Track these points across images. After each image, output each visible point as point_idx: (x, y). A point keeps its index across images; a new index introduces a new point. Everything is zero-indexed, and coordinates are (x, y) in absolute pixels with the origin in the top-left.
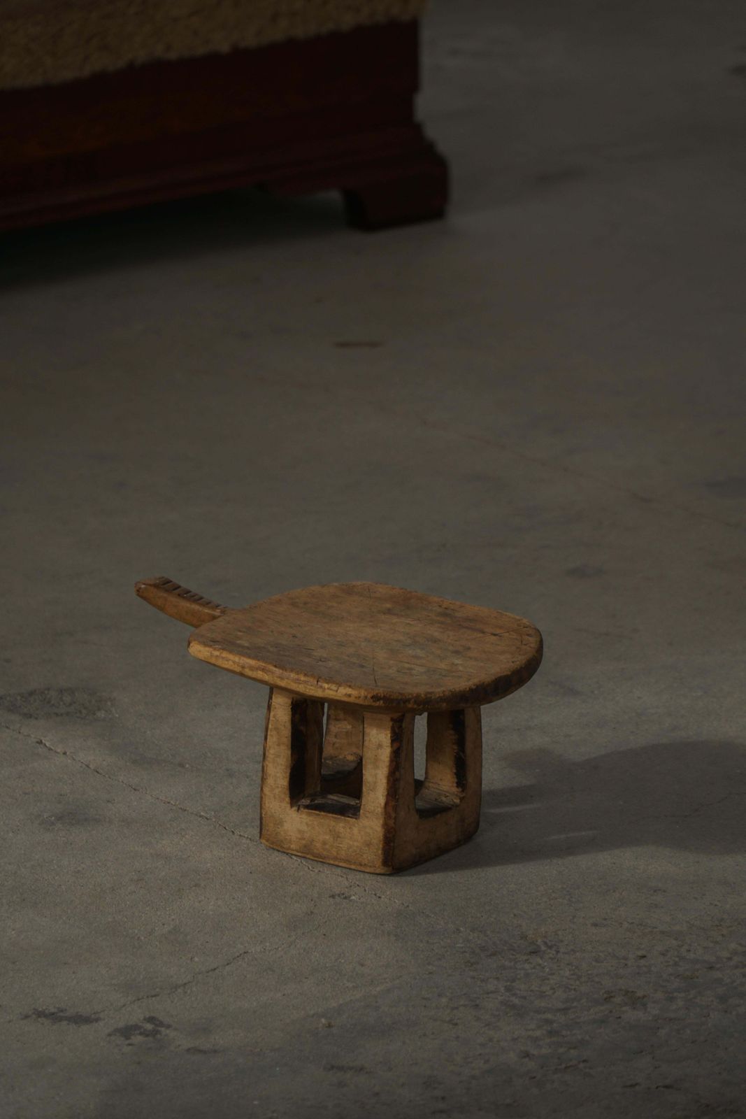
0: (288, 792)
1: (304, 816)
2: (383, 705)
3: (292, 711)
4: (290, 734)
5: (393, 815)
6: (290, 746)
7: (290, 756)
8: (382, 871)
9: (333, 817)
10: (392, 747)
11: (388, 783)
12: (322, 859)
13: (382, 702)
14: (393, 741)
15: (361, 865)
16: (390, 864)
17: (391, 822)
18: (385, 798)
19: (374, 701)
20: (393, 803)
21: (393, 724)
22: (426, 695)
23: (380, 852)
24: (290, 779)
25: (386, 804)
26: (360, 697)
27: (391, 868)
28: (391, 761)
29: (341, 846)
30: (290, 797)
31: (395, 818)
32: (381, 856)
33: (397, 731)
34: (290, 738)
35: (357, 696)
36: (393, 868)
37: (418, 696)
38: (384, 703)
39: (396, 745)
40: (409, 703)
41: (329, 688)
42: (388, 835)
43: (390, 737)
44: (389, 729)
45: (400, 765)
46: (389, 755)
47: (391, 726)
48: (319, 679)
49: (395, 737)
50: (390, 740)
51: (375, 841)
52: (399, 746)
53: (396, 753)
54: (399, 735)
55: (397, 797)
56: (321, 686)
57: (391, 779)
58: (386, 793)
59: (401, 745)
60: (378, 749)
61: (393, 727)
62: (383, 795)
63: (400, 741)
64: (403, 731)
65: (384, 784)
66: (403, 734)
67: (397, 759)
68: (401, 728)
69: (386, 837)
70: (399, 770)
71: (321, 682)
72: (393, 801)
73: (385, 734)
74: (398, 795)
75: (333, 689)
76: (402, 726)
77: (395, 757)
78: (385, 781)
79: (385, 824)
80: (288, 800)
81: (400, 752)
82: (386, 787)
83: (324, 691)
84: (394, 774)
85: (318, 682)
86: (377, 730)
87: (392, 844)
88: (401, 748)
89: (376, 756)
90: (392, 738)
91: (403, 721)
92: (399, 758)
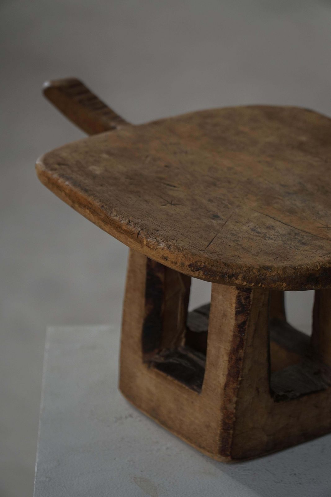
2: (204, 277)
4: (145, 280)
5: (235, 399)
6: (144, 294)
8: (220, 461)
9: (178, 385)
10: (236, 320)
11: (229, 361)
13: (201, 273)
14: (237, 313)
15: (200, 447)
16: (228, 453)
17: (231, 407)
18: (225, 378)
19: (193, 271)
20: (235, 385)
21: (239, 293)
22: (259, 270)
23: (217, 438)
24: (143, 331)
25: (226, 385)
26: (176, 263)
27: (229, 457)
28: (235, 336)
30: (142, 351)
31: (237, 403)
32: (219, 443)
33: (243, 301)
34: (145, 285)
35: (173, 260)
36: (232, 458)
37: (249, 269)
39: (241, 318)
41: (148, 245)
42: (227, 421)
43: (234, 308)
44: (235, 298)
45: (244, 343)
46: (232, 328)
47: (237, 295)
48: (141, 231)
49: (240, 309)
50: (234, 311)
51: (213, 425)
52: (245, 320)
53: (241, 328)
54: (246, 306)
55: (240, 379)
56: (140, 241)
57: (234, 357)
58: (226, 373)
59: (247, 319)
60: (223, 319)
61: (238, 297)
62: (223, 375)
63: (247, 314)
64: (251, 303)
65: (225, 362)
66: (250, 306)
67: (242, 334)
68: (248, 299)
69: (224, 423)
70: (244, 348)
71: (142, 235)
72: (234, 383)
73: (230, 303)
74: (242, 377)
75: (152, 247)
76: (249, 297)
77: (239, 332)
78: (226, 358)
79: (224, 408)
80: (140, 353)
81: (246, 326)
82: (227, 365)
83: (142, 247)
84: (238, 352)
85: (138, 234)
86: (223, 296)
87: (231, 432)
88: (247, 323)
89: (220, 326)
90: (237, 310)
91: (251, 291)
92: (245, 334)
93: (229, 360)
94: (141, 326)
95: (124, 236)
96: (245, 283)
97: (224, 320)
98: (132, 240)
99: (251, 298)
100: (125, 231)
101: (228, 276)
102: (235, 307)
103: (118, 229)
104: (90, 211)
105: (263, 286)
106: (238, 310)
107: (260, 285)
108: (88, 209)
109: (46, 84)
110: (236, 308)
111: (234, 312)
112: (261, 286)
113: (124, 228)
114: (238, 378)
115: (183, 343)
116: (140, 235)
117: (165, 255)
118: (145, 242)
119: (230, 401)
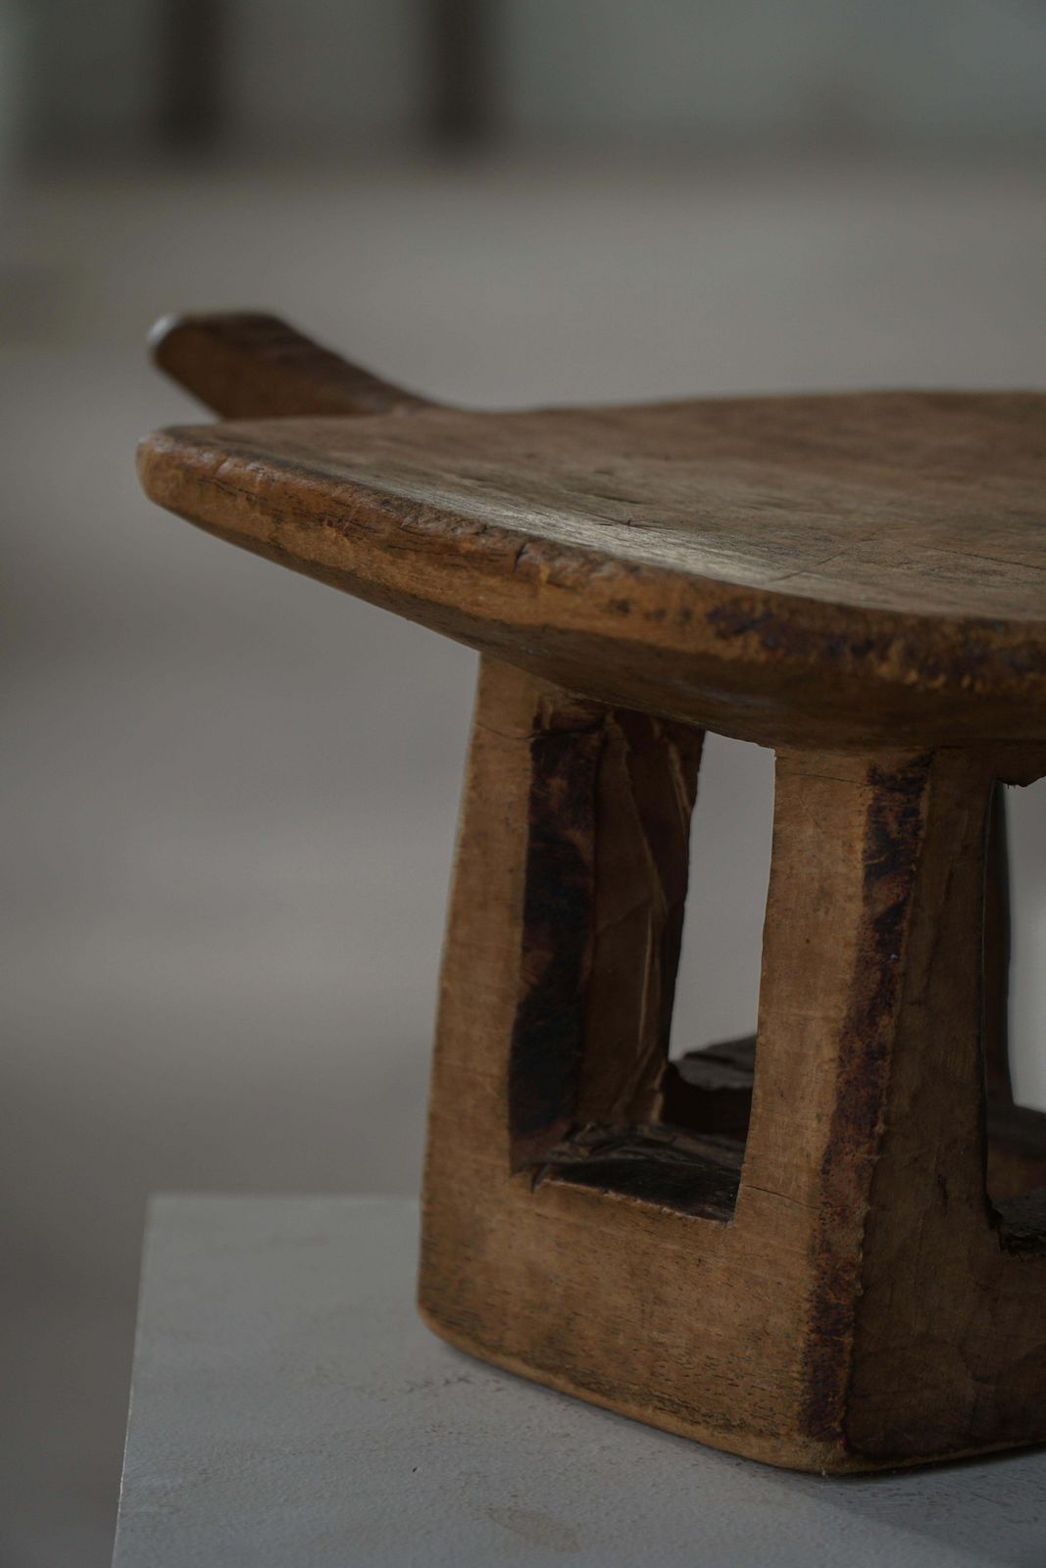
0: (503, 1108)
1: (550, 1210)
2: (763, 657)
3: (536, 758)
4: (523, 857)
5: (861, 1209)
6: (520, 907)
7: (518, 950)
8: (804, 1460)
9: (644, 1212)
10: (867, 899)
12: (603, 1394)
13: (754, 640)
14: (872, 874)
15: (728, 1427)
16: (835, 1425)
17: (848, 1240)
18: (826, 1128)
19: (722, 635)
20: (862, 1154)
22: (963, 629)
23: (796, 1369)
24: (515, 1051)
25: (831, 1156)
26: (661, 614)
27: (839, 1444)
28: (863, 964)
29: (664, 1338)
30: (511, 1129)
31: (868, 1223)
32: (799, 1389)
33: (893, 827)
34: (522, 876)
35: (651, 608)
36: (848, 1447)
38: (763, 644)
39: (887, 895)
40: (883, 658)
41: (554, 582)
42: (832, 1298)
43: (860, 856)
44: (862, 819)
45: (898, 987)
46: (852, 934)
47: (870, 806)
48: (528, 545)
49: (883, 859)
50: (860, 866)
51: (780, 1322)
52: (901, 898)
53: (885, 929)
54: (902, 847)
55: (880, 1128)
56: (527, 575)
57: (858, 1045)
58: (831, 1108)
59: (909, 894)
60: (816, 910)
61: (876, 812)
62: (819, 1118)
63: (906, 878)
64: (922, 834)
65: (826, 1067)
66: (920, 845)
67: (891, 954)
68: (913, 819)
69: (822, 1307)
70: (896, 1010)
71: (532, 553)
72: (858, 1144)
73: (844, 843)
74: (886, 1122)
75: (569, 583)
76: (915, 812)
77: (881, 945)
78: (829, 1052)
79: (821, 1248)
80: (503, 1138)
81: (905, 925)
82: (832, 1077)
83: (534, 595)
84: (873, 1023)
85: (519, 554)
86: (817, 825)
87: (847, 1340)
88: (908, 911)
89: (808, 941)
90: (870, 862)
91: (922, 789)
92: (898, 953)
93: (840, 1058)
94: (506, 1032)
95: (465, 574)
96: (913, 676)
97: (821, 914)
98: (493, 582)
99: (924, 815)
100: (470, 556)
101: (854, 650)
102: (865, 852)
103: (445, 556)
104: (339, 529)
105: (978, 686)
106: (875, 861)
107: (966, 682)
108: (330, 524)
109: (161, 327)
110: (868, 855)
111: (859, 873)
112: (971, 687)
113: (466, 546)
114: (874, 1125)
115: (655, 1115)
116: (524, 558)
117: (620, 596)
118: (544, 576)
119: (843, 1214)
